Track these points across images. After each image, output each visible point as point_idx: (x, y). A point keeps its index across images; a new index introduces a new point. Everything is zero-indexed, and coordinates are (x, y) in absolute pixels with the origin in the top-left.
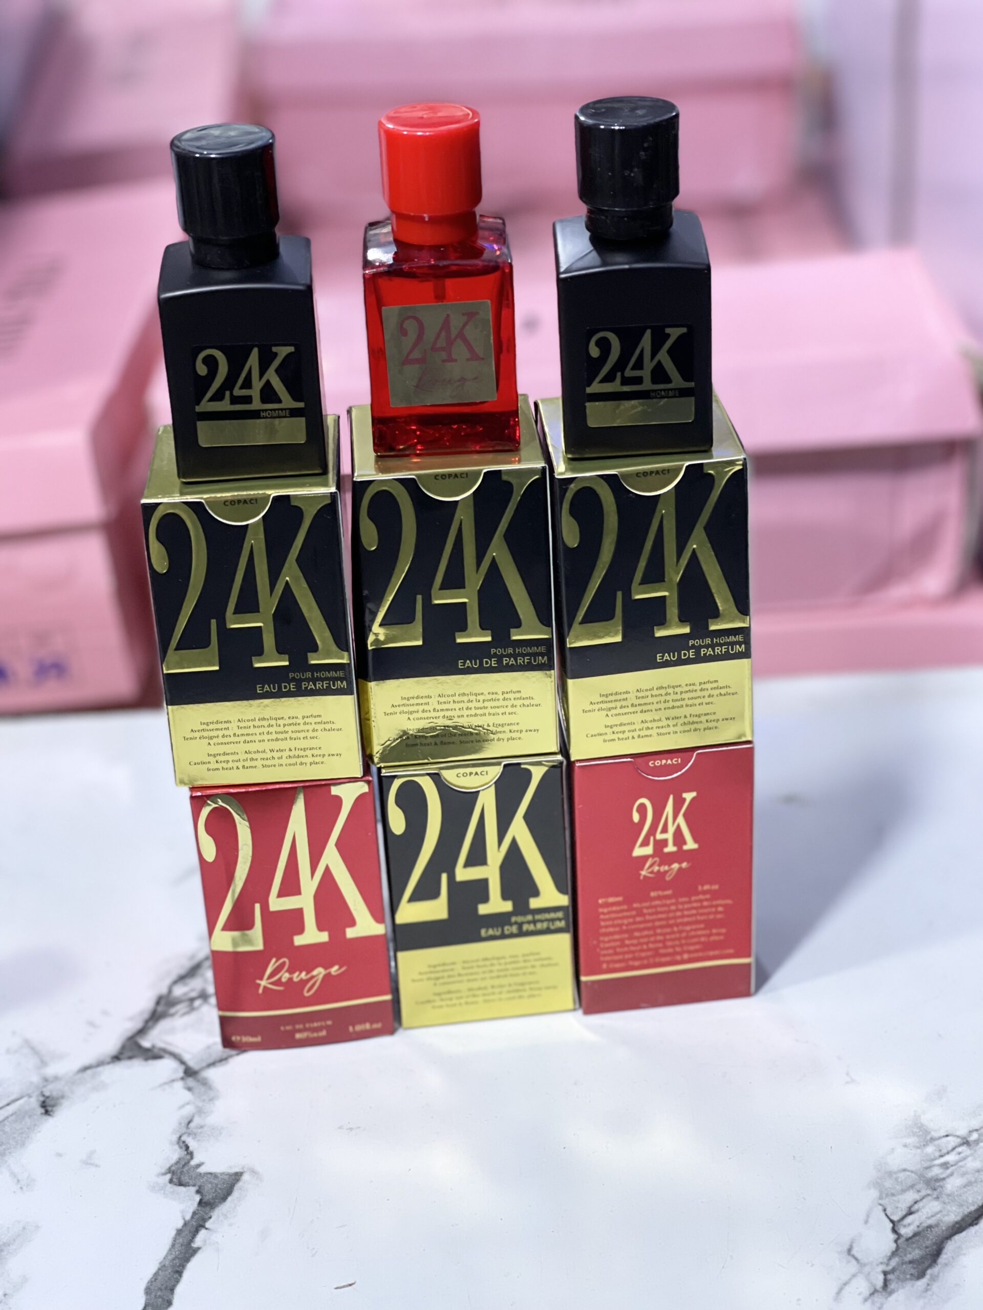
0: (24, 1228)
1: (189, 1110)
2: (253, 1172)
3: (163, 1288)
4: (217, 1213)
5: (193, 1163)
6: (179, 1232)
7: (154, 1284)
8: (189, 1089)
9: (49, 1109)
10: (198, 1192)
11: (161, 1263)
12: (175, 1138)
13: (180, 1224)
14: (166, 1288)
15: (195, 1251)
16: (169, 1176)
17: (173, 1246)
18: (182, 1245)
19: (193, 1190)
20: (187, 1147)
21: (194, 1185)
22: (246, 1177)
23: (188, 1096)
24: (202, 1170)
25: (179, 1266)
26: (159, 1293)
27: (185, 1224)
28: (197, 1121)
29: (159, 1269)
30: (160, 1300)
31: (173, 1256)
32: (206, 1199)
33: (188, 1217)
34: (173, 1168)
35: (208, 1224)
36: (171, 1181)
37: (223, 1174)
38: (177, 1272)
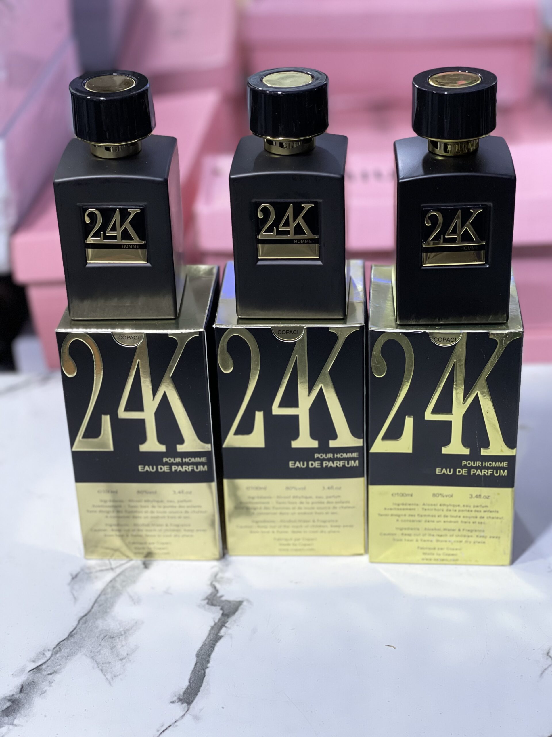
0: (136, 623)
1: (216, 569)
2: (248, 601)
4: (231, 620)
5: (219, 595)
6: (212, 628)
7: (200, 652)
9: (147, 564)
10: (221, 609)
11: (204, 642)
12: (209, 582)
13: (212, 624)
14: (206, 654)
15: (221, 637)
16: (206, 601)
17: (209, 634)
18: (214, 634)
19: (218, 608)
20: (215, 588)
21: (219, 606)
22: (245, 603)
24: (223, 599)
25: (213, 644)
26: (203, 657)
27: (215, 624)
28: (220, 575)
29: (203, 645)
30: (204, 660)
31: (209, 639)
32: (226, 612)
33: (217, 621)
34: (209, 597)
35: (227, 625)
36: (208, 603)
37: (233, 601)
38: (212, 647)
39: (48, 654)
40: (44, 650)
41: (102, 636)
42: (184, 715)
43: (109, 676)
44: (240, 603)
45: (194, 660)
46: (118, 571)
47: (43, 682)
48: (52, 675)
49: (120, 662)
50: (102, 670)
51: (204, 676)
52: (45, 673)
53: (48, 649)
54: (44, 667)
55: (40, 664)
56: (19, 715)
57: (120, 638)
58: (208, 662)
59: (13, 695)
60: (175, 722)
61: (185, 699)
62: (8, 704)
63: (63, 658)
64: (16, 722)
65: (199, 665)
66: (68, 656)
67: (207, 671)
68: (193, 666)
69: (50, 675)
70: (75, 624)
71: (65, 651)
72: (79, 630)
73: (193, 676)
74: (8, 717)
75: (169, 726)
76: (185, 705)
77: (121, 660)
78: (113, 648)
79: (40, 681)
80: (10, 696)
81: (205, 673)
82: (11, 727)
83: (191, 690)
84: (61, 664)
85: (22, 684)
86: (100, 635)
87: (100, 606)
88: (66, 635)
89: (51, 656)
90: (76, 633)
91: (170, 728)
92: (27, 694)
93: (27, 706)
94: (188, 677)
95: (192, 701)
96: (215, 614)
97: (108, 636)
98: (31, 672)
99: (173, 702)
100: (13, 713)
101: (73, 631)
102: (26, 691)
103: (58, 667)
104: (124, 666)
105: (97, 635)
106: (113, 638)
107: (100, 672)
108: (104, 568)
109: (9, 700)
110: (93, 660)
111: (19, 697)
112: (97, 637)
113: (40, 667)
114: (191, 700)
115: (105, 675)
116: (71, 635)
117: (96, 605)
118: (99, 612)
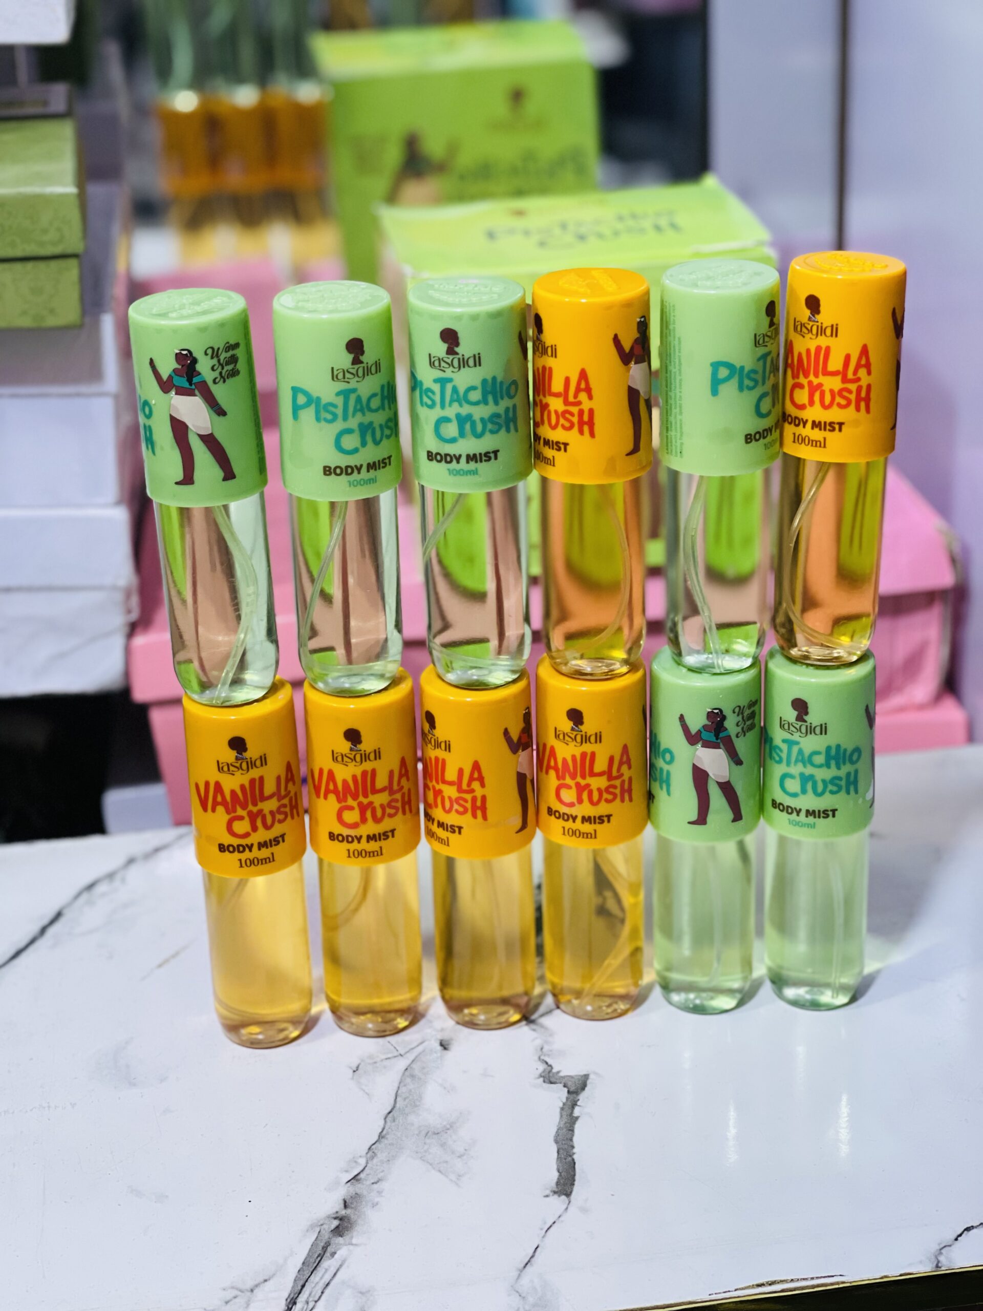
0: (461, 1113)
1: (538, 1042)
2: (596, 1073)
3: (565, 1139)
4: (583, 1097)
5: (554, 1070)
6: (562, 1109)
7: (558, 1137)
8: (534, 1030)
9: (447, 1047)
10: (565, 1086)
11: (558, 1126)
12: (536, 1058)
13: (561, 1105)
14: (567, 1139)
15: (577, 1118)
16: (542, 1079)
17: (561, 1116)
18: (567, 1116)
19: (561, 1086)
20: (547, 1063)
21: (561, 1083)
22: (592, 1076)
23: (534, 1034)
24: (562, 1074)
25: (570, 1127)
26: (564, 1142)
27: (564, 1104)
28: (546, 1048)
29: (558, 1129)
30: (566, 1145)
31: (564, 1122)
32: (572, 1089)
33: (564, 1100)
34: (543, 1075)
35: (579, 1103)
36: (544, 1082)
37: (576, 1076)
38: (570, 1130)
39: (362, 1162)
40: (354, 1158)
41: (424, 1133)
42: (567, 1209)
43: (453, 1177)
44: (586, 1077)
45: (554, 1148)
46: (411, 1057)
47: (370, 1193)
48: (378, 1184)
49: (459, 1159)
50: (440, 1171)
51: (575, 1163)
52: (369, 1183)
53: (359, 1155)
54: (362, 1176)
55: (356, 1173)
56: (355, 1234)
57: (448, 1133)
58: (573, 1147)
59: (337, 1212)
60: (559, 1217)
61: (560, 1191)
62: (336, 1223)
63: (383, 1163)
64: (354, 1241)
65: (561, 1151)
66: (388, 1161)
67: (575, 1157)
68: (556, 1155)
69: (374, 1184)
70: (381, 1123)
71: (381, 1156)
72: (390, 1130)
73: (560, 1165)
74: (342, 1237)
75: (554, 1223)
76: (563, 1197)
77: (460, 1157)
78: (443, 1145)
79: (365, 1193)
80: (334, 1214)
81: (573, 1160)
82: (351, 1247)
83: (564, 1180)
84: (383, 1171)
85: (343, 1198)
86: (420, 1132)
87: (405, 1099)
88: (376, 1138)
89: (367, 1163)
90: (388, 1133)
91: (555, 1224)
92: (355, 1209)
93: (360, 1222)
94: (554, 1166)
95: (571, 1192)
96: (559, 1095)
97: (430, 1132)
98: (349, 1184)
99: (547, 1196)
100: (346, 1232)
101: (382, 1132)
102: (353, 1206)
103: (382, 1174)
104: (466, 1163)
105: (416, 1132)
106: (438, 1133)
107: (439, 1174)
108: (389, 1056)
109: (335, 1218)
110: (424, 1160)
111: (346, 1213)
112: (417, 1135)
113: (358, 1177)
114: (569, 1191)
115: (447, 1177)
116: (381, 1136)
117: (398, 1099)
118: (406, 1107)
